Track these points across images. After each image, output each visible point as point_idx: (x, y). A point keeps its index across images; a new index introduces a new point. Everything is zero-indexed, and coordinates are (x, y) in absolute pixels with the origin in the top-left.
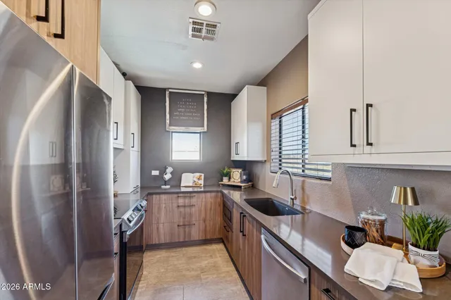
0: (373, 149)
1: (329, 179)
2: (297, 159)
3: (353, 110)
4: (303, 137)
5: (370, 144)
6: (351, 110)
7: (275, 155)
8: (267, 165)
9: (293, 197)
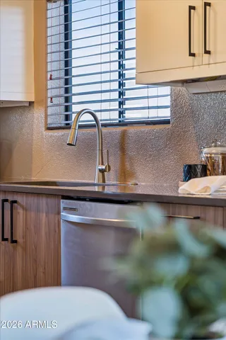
0: (212, 58)
1: (167, 122)
2: (110, 91)
3: (192, 8)
4: (121, 46)
5: (208, 52)
6: (190, 6)
7: (54, 88)
8: (37, 115)
9: (104, 167)
